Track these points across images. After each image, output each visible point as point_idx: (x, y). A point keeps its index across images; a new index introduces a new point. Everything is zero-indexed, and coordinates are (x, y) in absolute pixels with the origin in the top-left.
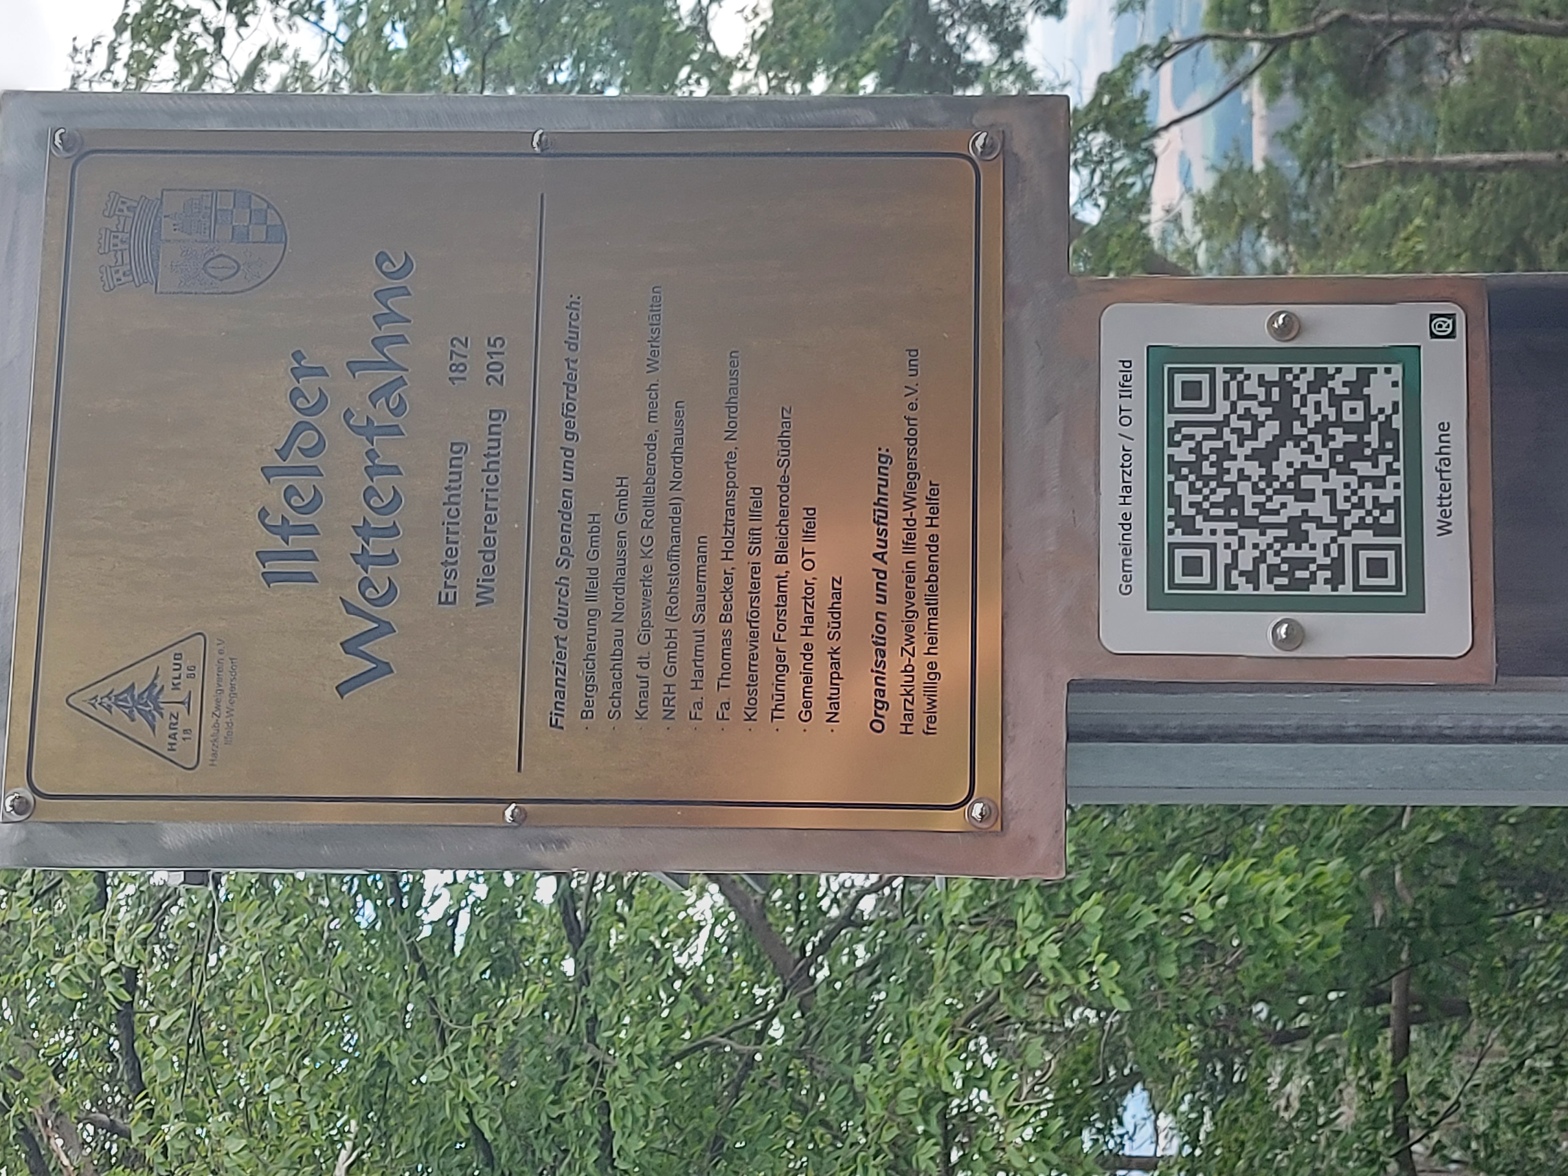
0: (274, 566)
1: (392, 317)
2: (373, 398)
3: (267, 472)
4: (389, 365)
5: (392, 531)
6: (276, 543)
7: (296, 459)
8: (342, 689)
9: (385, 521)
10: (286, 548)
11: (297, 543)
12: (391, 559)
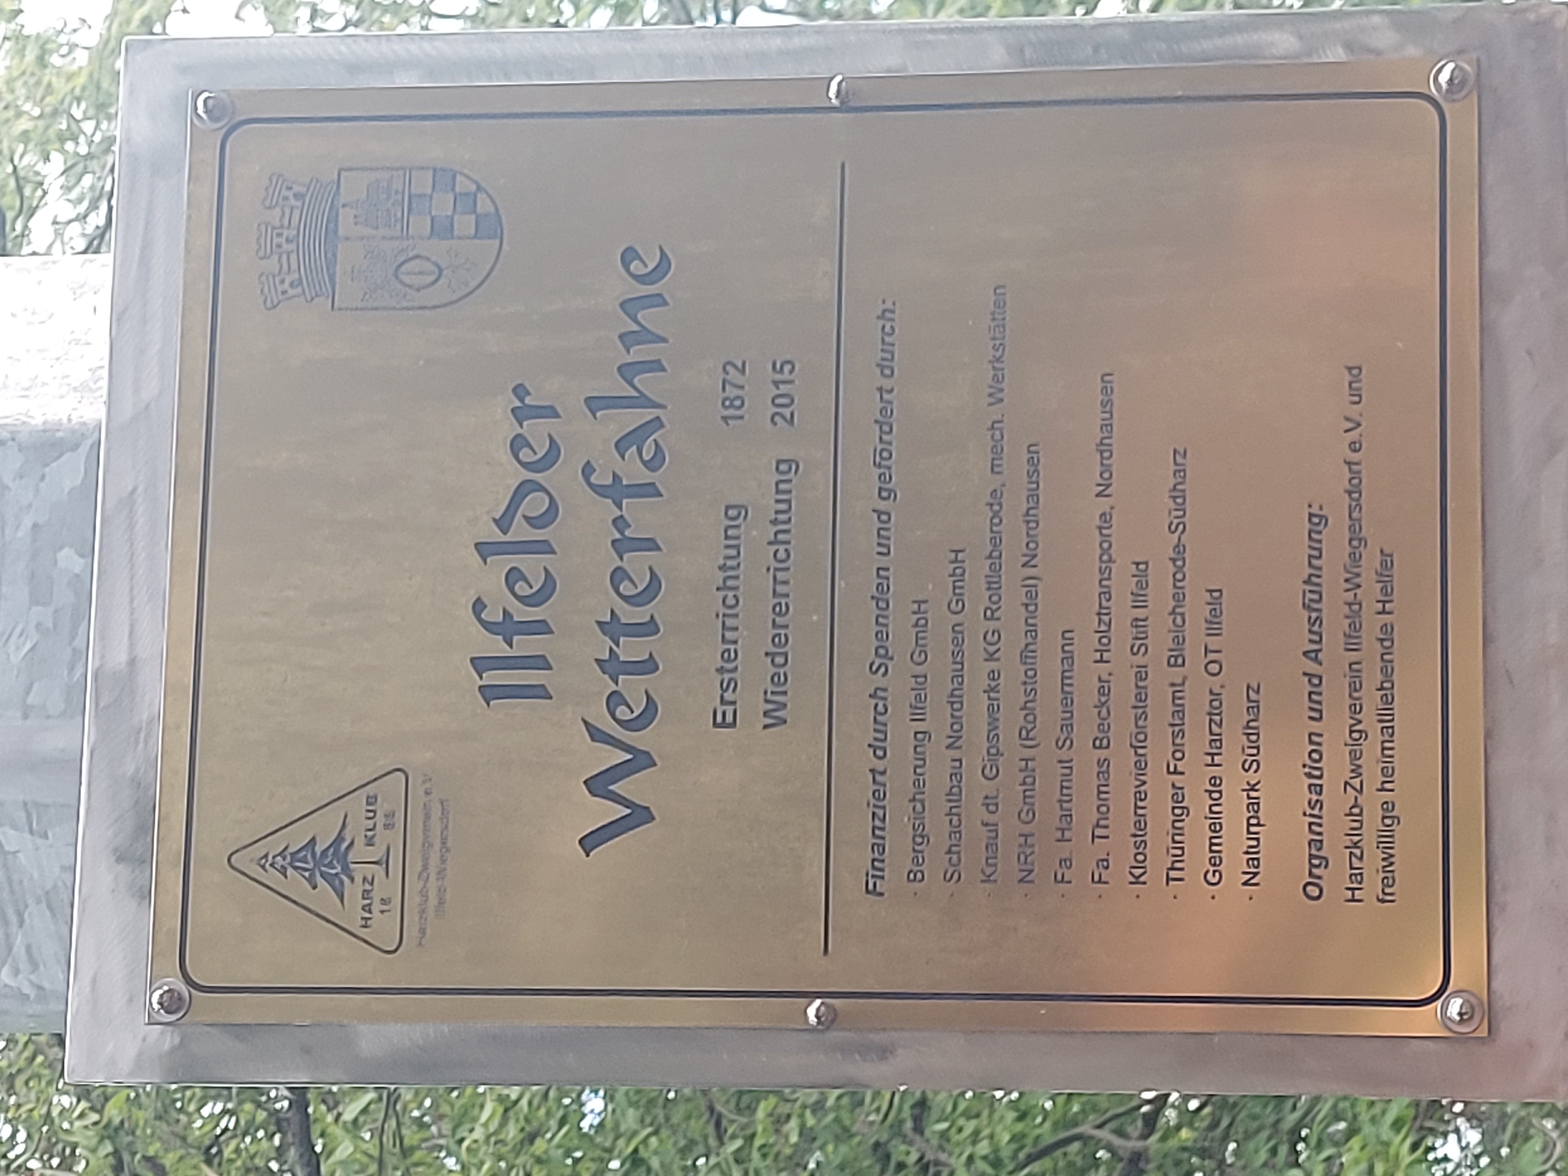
0: (493, 678)
1: (644, 336)
2: (621, 446)
3: (484, 550)
4: (642, 401)
5: (650, 627)
6: (497, 647)
7: (520, 531)
8: (588, 843)
9: (640, 615)
10: (507, 652)
11: (524, 646)
12: (648, 666)
